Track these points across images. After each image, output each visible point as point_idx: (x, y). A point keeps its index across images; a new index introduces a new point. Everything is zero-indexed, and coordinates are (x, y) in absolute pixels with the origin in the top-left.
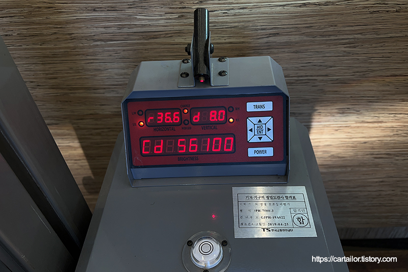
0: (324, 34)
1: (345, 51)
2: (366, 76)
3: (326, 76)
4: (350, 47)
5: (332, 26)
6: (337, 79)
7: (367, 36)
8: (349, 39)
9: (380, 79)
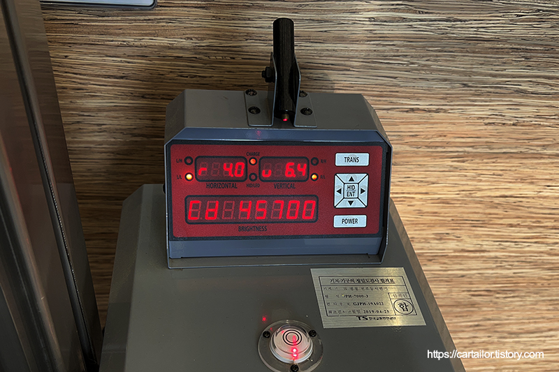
0: (431, 144)
1: (451, 166)
2: (473, 195)
3: (427, 193)
4: (458, 161)
5: (440, 136)
6: (439, 199)
7: (479, 150)
8: (458, 152)
9: (488, 200)
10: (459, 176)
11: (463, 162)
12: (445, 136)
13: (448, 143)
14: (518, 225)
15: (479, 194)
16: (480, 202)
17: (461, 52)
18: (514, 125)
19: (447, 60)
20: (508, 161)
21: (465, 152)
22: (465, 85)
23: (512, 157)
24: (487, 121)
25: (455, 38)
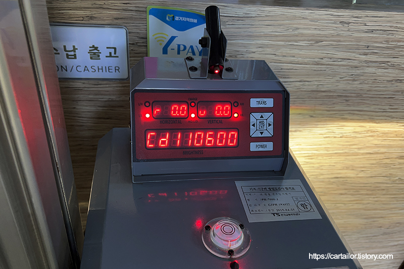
7: (321, 152)
10: (309, 167)
11: (312, 159)
12: (300, 145)
13: (302, 149)
14: (346, 194)
15: (322, 177)
16: (322, 182)
17: (309, 98)
18: (341, 137)
19: (300, 103)
20: (338, 157)
21: (312, 153)
22: (311, 116)
23: (340, 155)
24: (325, 136)
25: (305, 91)
